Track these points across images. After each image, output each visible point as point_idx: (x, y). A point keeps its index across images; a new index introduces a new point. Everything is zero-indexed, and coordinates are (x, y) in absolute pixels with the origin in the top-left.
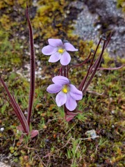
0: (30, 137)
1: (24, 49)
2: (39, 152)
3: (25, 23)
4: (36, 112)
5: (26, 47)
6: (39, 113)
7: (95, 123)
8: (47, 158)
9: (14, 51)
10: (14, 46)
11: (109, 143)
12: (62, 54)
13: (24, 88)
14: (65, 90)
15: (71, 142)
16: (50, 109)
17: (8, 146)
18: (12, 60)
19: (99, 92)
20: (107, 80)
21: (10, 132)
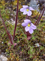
1: (10, 13)
2: (17, 52)
3: (11, 4)
4: (15, 36)
5: (11, 12)
6: (17, 37)
7: (38, 41)
8: (20, 54)
9: (7, 14)
10: (7, 12)
11: (44, 48)
14: (29, 25)
15: (29, 48)
16: (21, 35)
17: (5, 49)
18: (6, 17)
19: (39, 29)
21: (6, 44)
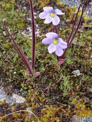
0: (34, 77)
2: (41, 86)
4: (37, 60)
5: (27, 15)
6: (39, 60)
7: (79, 65)
8: (47, 90)
9: (19, 18)
10: (18, 15)
11: (89, 78)
12: (53, 17)
13: (27, 44)
14: (55, 42)
15: (62, 78)
17: (20, 84)
18: (18, 24)
19: (81, 44)
20: (87, 34)
21: (21, 74)
